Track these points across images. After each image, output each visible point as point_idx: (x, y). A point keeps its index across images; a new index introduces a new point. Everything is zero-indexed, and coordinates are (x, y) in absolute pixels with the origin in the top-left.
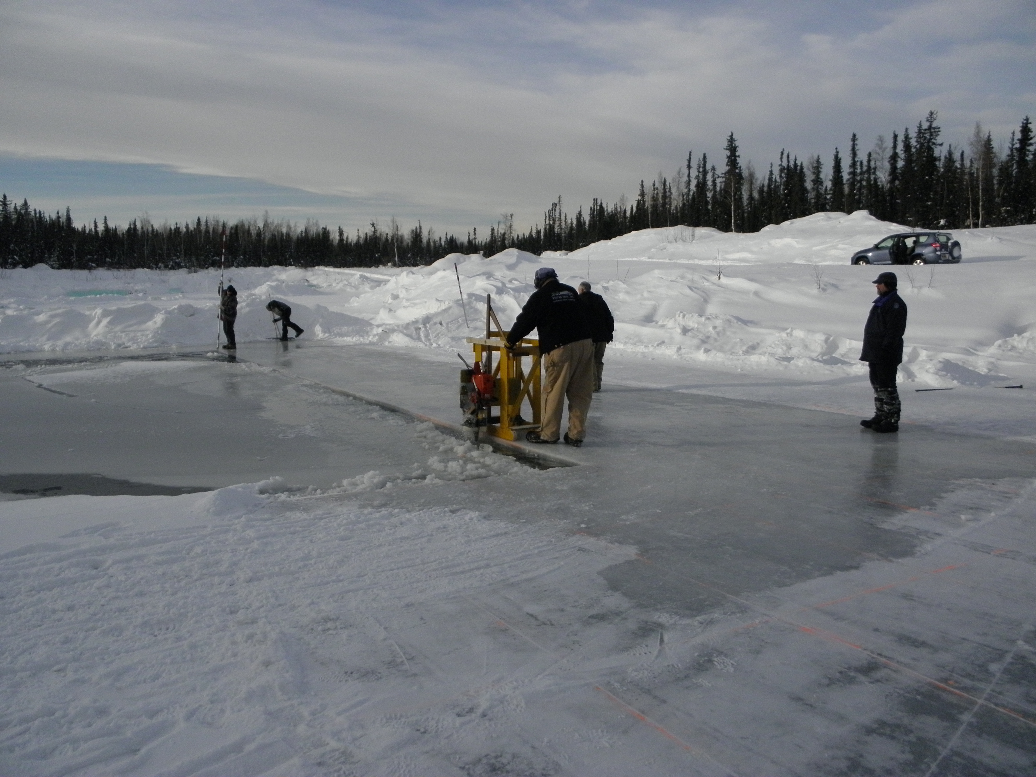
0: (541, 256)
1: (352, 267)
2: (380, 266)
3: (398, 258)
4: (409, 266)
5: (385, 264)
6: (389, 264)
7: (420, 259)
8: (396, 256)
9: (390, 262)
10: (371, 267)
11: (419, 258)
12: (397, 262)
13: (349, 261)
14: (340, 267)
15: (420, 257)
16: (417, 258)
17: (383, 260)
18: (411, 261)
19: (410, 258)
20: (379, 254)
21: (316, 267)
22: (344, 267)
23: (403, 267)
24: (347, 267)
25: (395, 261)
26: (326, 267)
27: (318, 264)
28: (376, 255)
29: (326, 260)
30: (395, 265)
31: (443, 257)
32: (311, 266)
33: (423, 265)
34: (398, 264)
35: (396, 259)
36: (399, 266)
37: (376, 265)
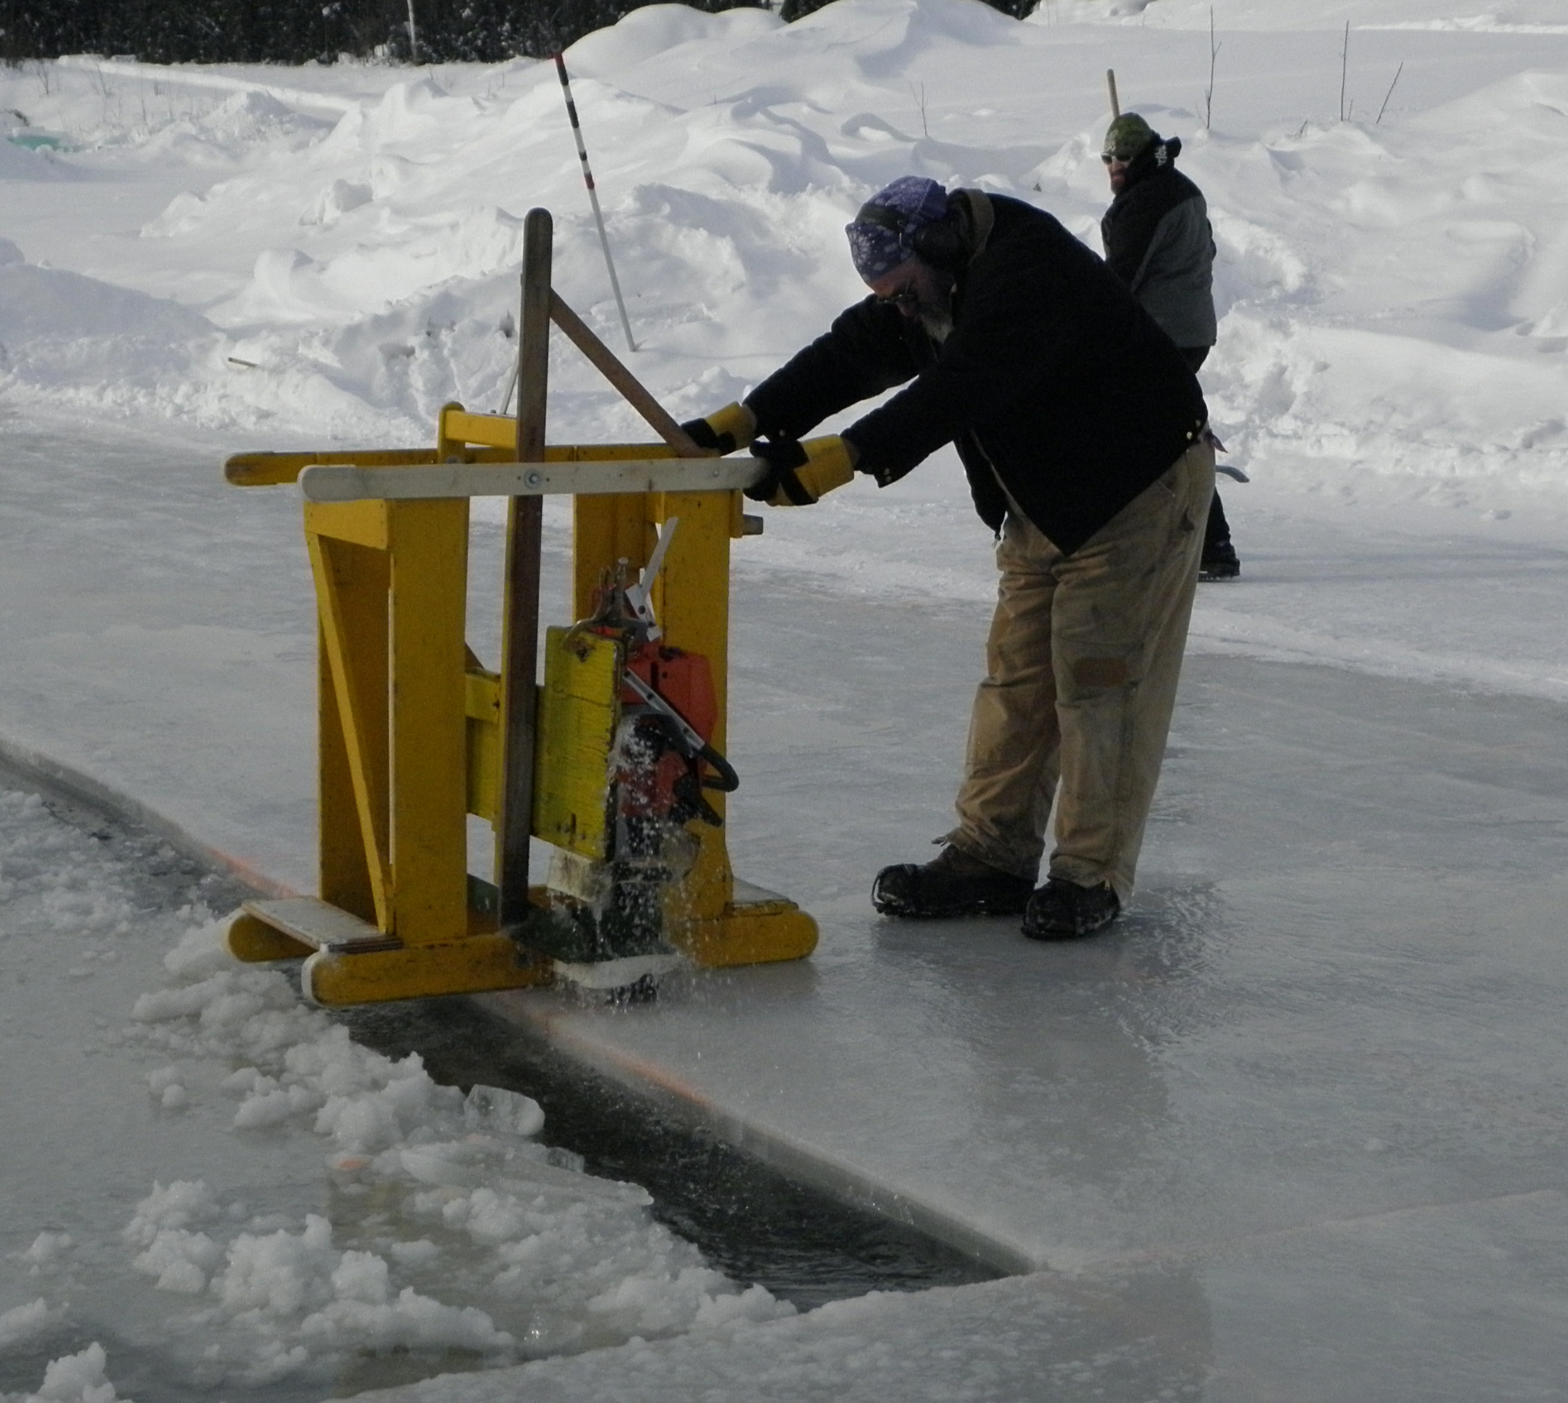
0: (1029, 19)
1: (221, 59)
2: (343, 57)
3: (417, 22)
4: (465, 58)
5: (360, 51)
6: (380, 50)
7: (515, 30)
8: (411, 15)
9: (383, 41)
10: (300, 61)
11: (507, 26)
12: (413, 41)
13: (206, 35)
14: (166, 60)
15: (513, 22)
16: (502, 24)
17: (357, 34)
18: (475, 37)
19: (469, 25)
20: (337, 6)
21: (64, 60)
22: (184, 59)
23: (440, 62)
24: (200, 62)
25: (407, 38)
26: (108, 56)
27: (74, 48)
28: (325, 11)
29: (106, 29)
30: (403, 54)
31: (612, 21)
32: (39, 55)
33: (526, 53)
34: (420, 48)
35: (411, 27)
36: (424, 60)
37: (324, 56)
